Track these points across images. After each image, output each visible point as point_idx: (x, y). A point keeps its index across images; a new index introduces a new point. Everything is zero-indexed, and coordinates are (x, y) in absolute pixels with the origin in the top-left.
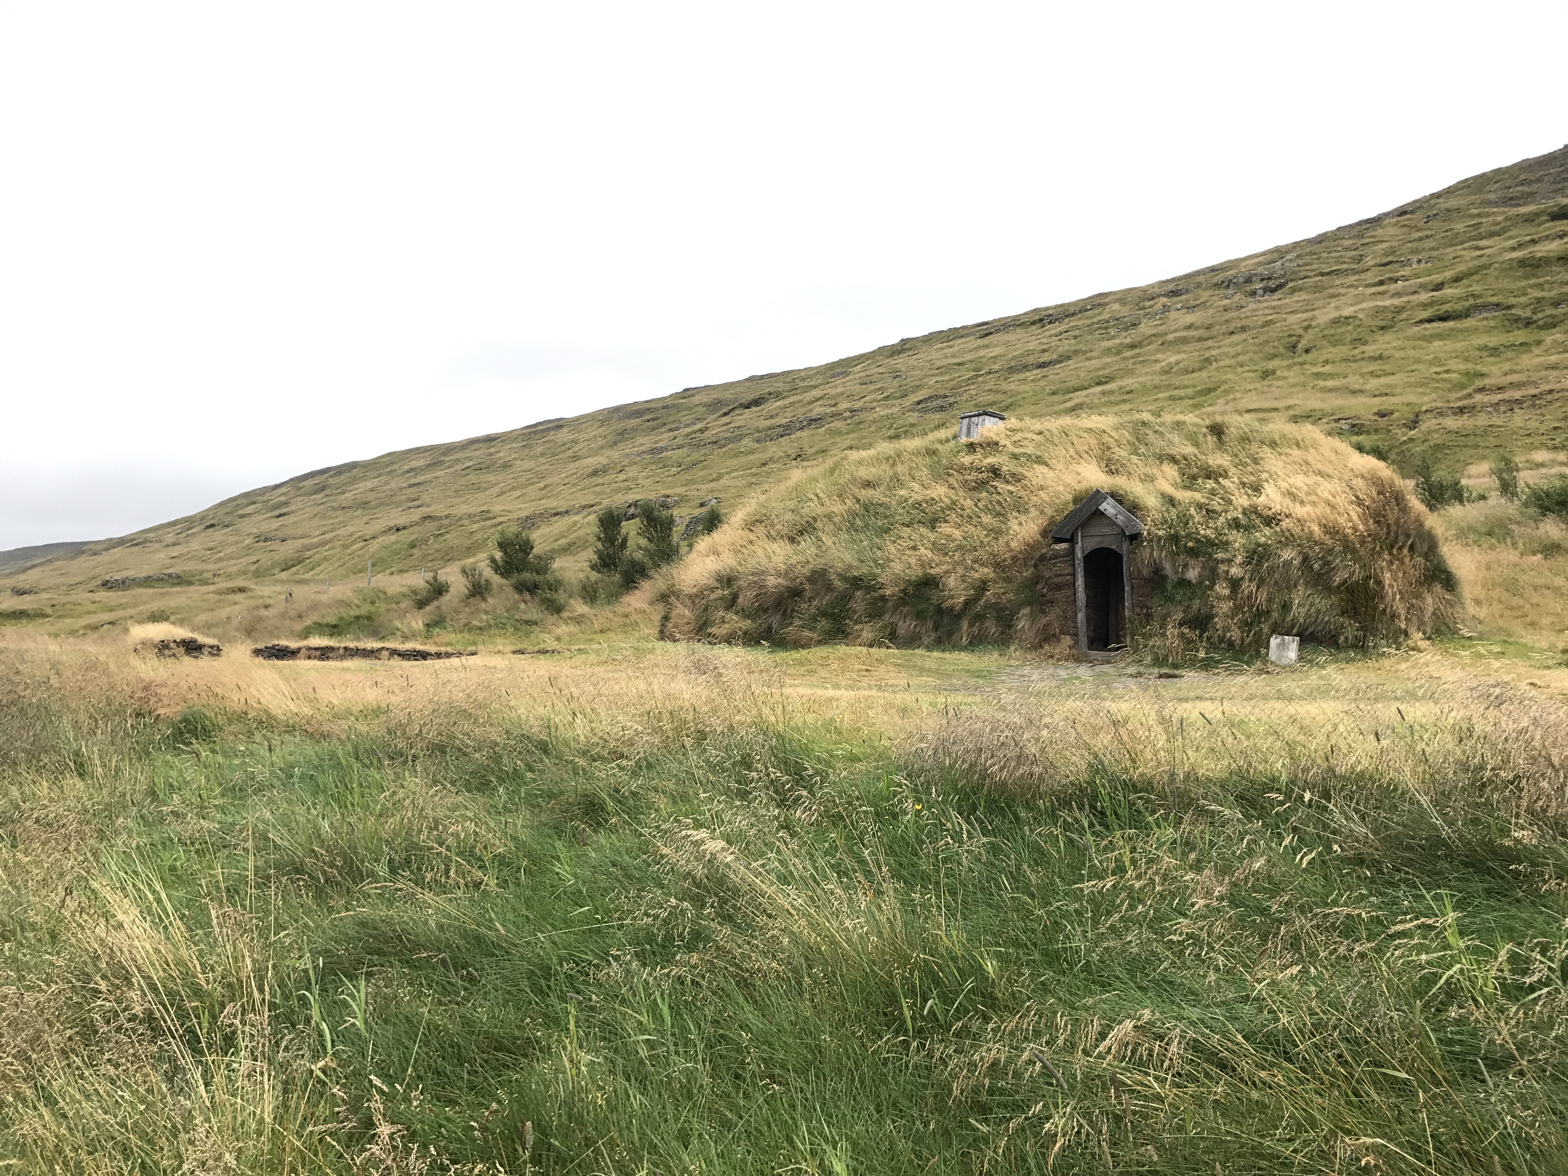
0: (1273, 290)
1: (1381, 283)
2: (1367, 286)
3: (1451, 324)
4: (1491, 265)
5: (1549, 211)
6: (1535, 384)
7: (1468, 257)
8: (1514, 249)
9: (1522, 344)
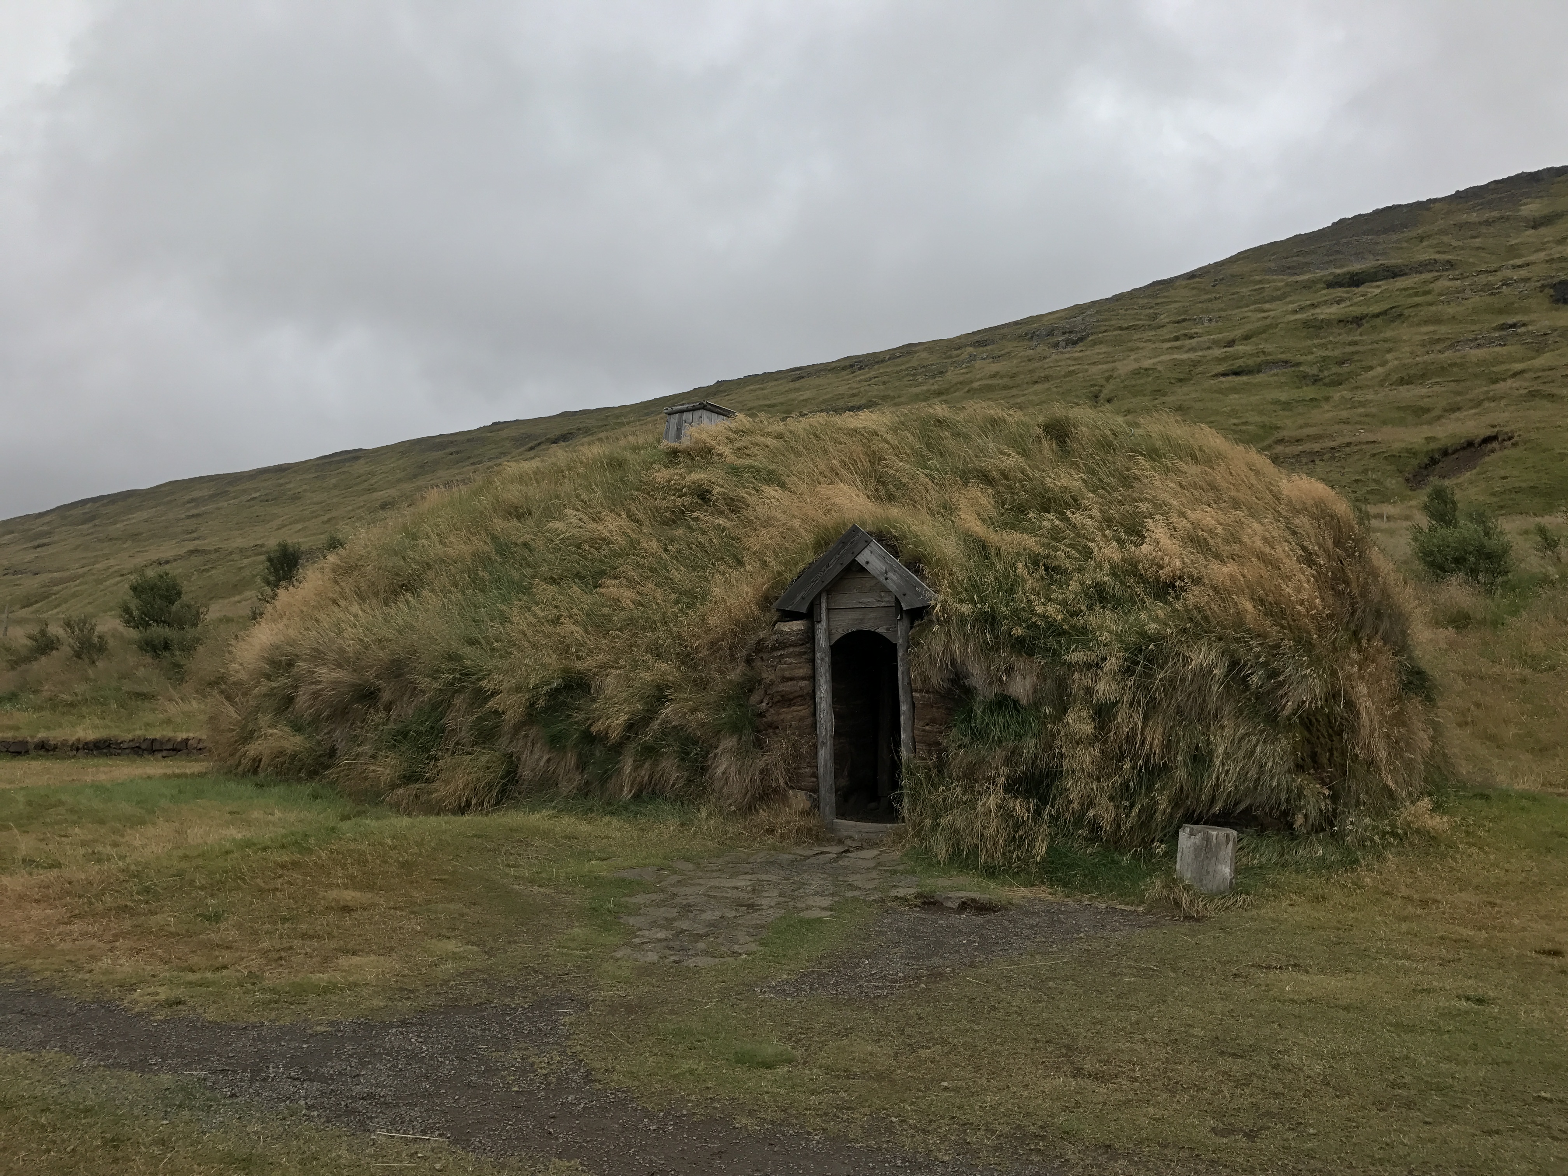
0: (1075, 343)
1: (1177, 339)
2: (1164, 341)
3: (1245, 378)
4: (1277, 325)
5: (1324, 279)
6: (1331, 437)
7: (1254, 319)
8: (1295, 312)
9: (1311, 400)
